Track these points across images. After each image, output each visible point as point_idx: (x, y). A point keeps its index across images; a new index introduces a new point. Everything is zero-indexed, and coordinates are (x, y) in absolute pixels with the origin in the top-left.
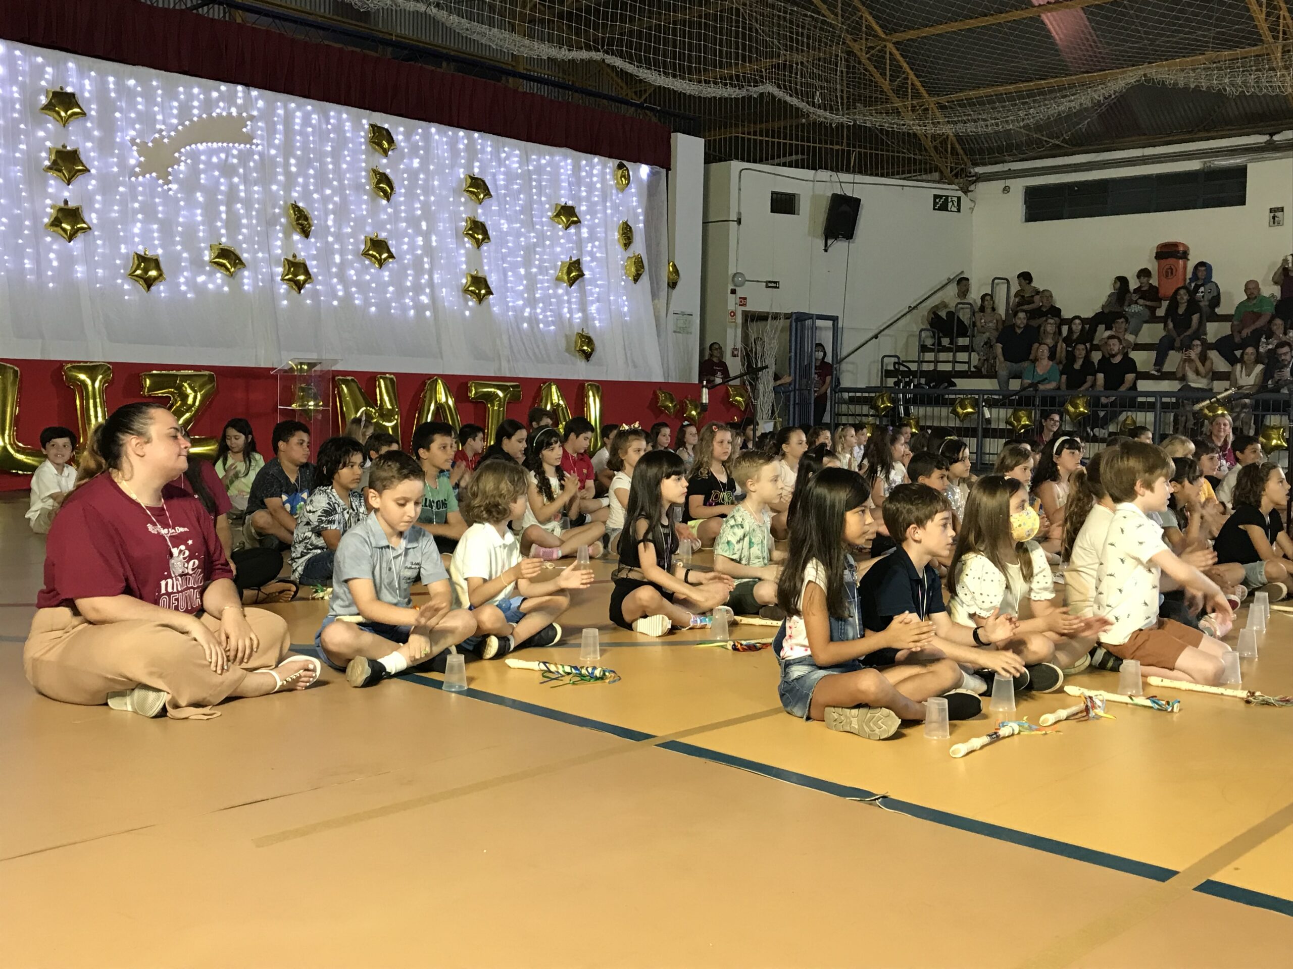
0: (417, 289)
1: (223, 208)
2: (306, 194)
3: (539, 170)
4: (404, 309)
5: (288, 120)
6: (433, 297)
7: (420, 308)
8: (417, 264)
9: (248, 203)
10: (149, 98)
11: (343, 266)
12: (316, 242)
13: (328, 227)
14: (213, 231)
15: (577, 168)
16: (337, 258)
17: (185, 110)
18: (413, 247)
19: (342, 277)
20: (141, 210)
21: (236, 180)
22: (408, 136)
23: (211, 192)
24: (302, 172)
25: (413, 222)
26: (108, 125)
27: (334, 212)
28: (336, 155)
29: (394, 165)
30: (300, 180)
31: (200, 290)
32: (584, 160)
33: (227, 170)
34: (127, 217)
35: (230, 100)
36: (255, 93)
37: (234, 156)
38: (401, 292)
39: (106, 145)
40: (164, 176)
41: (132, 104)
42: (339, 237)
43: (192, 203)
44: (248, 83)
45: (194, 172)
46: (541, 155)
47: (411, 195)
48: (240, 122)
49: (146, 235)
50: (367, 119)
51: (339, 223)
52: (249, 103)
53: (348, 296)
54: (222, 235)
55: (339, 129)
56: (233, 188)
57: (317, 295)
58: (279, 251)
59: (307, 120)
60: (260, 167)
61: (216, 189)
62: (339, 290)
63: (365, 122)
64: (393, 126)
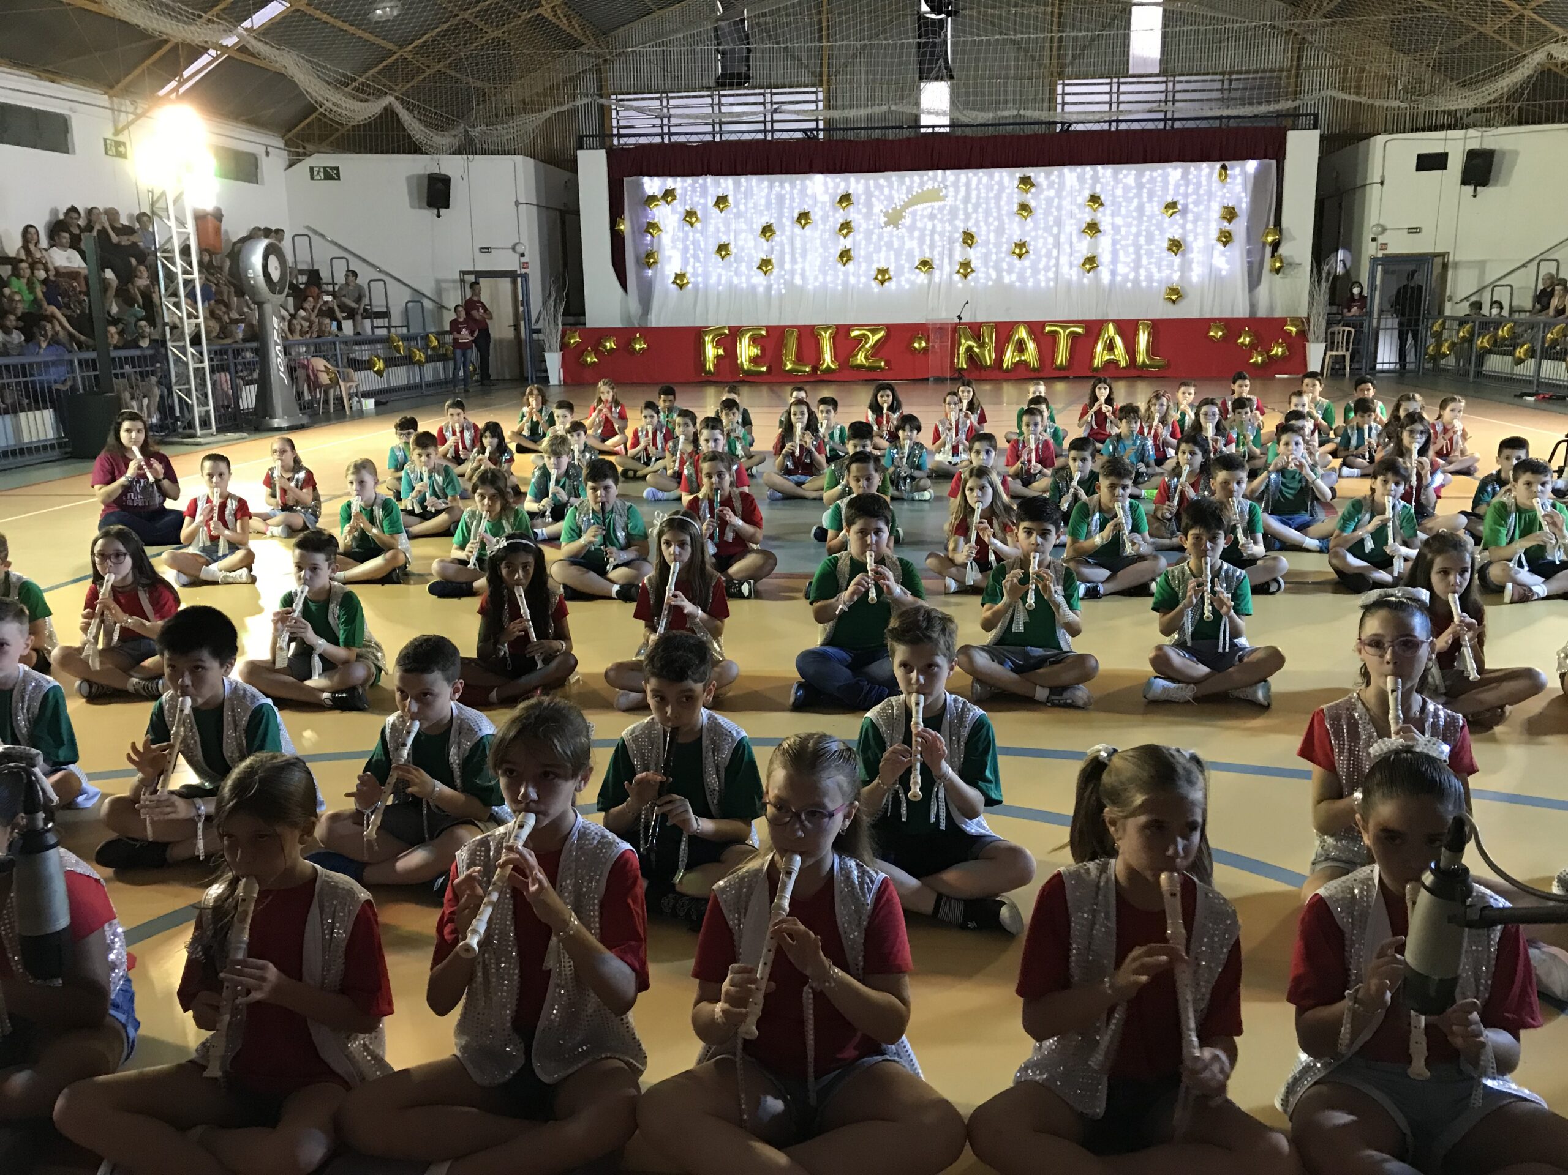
0: (1047, 269)
1: (928, 238)
2: (977, 222)
3: (1152, 180)
4: (1037, 282)
5: (968, 185)
6: (1057, 273)
7: (1048, 280)
8: (1049, 255)
9: (942, 234)
10: (891, 186)
11: (998, 263)
12: (981, 249)
13: (990, 240)
14: (922, 251)
15: (1185, 175)
16: (994, 257)
17: (909, 190)
18: (1045, 243)
19: (996, 267)
20: (885, 245)
21: (936, 222)
22: (1047, 177)
23: (922, 231)
24: (975, 211)
25: (1047, 229)
26: (869, 205)
27: (994, 231)
28: (998, 198)
29: (1035, 197)
30: (974, 216)
31: (912, 283)
32: (1192, 167)
33: (932, 217)
34: (878, 250)
35: (934, 179)
36: (948, 172)
37: (935, 209)
38: (1035, 272)
39: (868, 216)
40: (896, 226)
41: (882, 193)
42: (996, 245)
43: (911, 238)
44: (944, 168)
45: (914, 221)
46: (1152, 170)
47: (1047, 213)
48: (939, 190)
49: (887, 259)
50: (1019, 172)
51: (998, 237)
52: (944, 179)
53: (1000, 279)
54: (925, 253)
55: (1000, 183)
56: (934, 226)
57: (977, 280)
58: (958, 257)
59: (979, 182)
60: (950, 213)
61: (925, 229)
62: (994, 275)
63: (1018, 175)
64: (1038, 174)
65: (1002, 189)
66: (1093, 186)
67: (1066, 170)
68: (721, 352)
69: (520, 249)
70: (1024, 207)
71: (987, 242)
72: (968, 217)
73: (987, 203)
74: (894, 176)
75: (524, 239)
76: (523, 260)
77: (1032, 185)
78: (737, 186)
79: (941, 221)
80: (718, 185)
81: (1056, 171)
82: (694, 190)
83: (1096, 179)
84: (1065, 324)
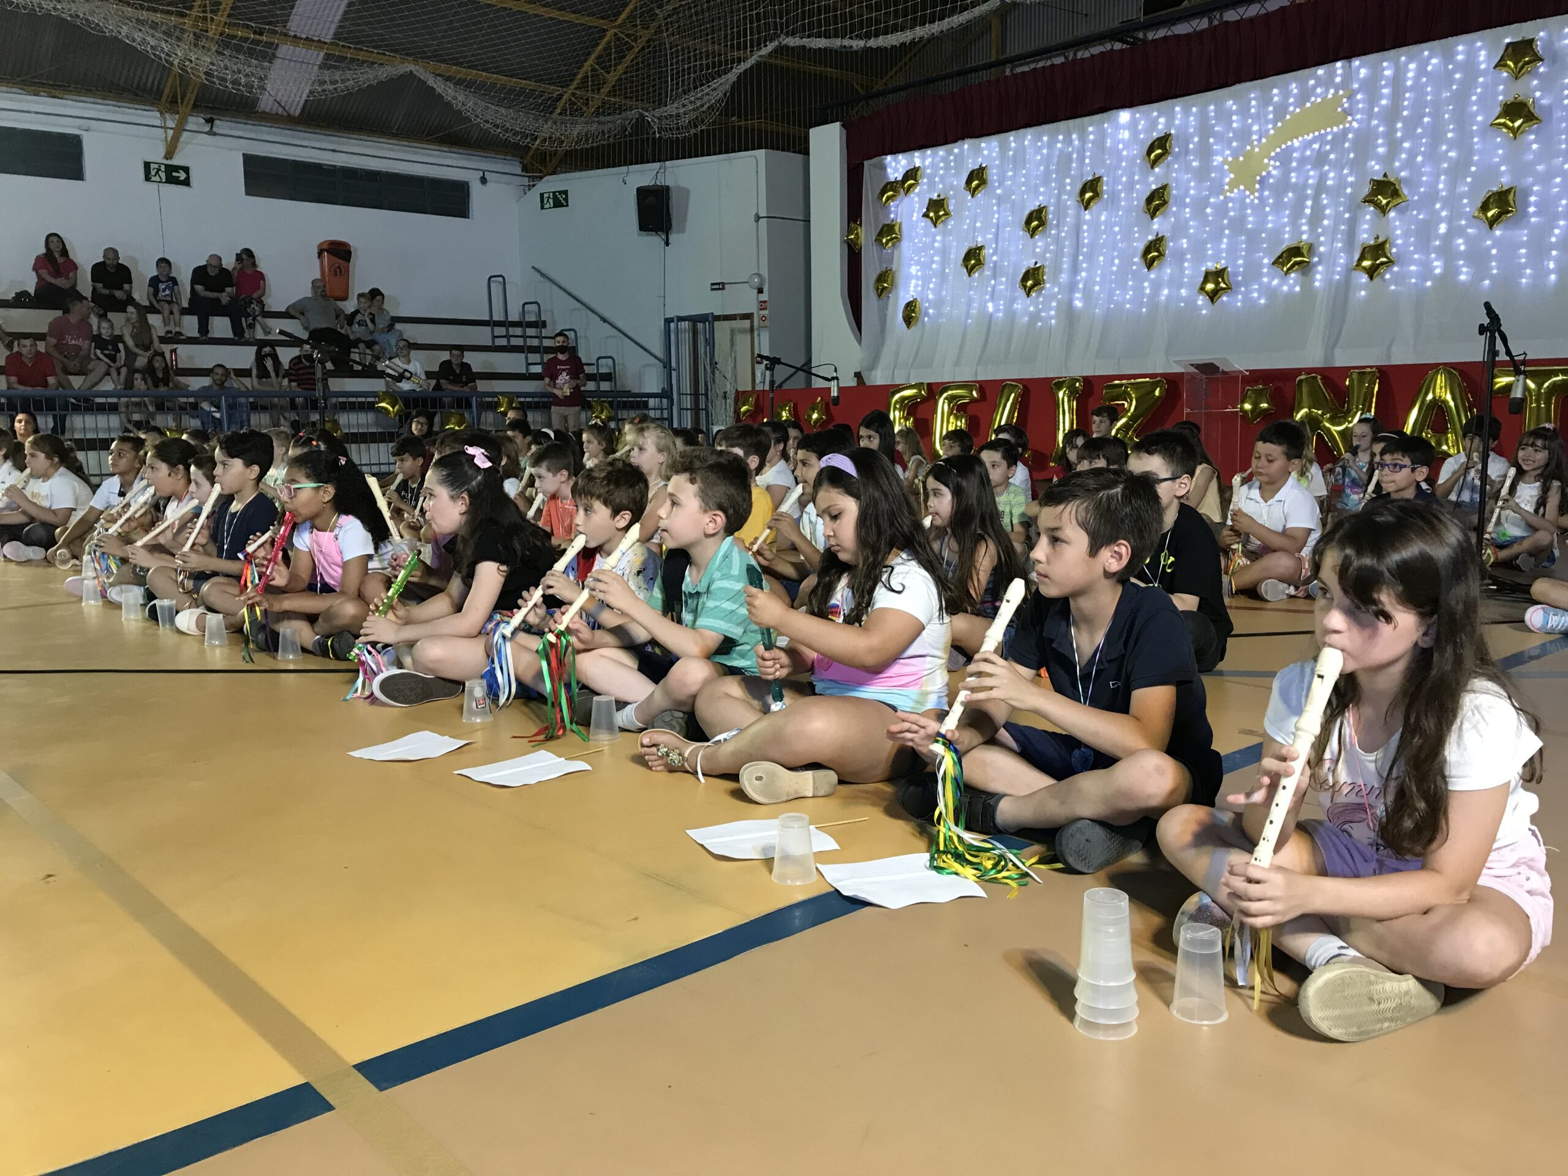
1: (1309, 203)
2: (1409, 157)
4: (1542, 274)
9: (1336, 192)
10: (1244, 112)
11: (1448, 238)
12: (1418, 214)
13: (1438, 192)
14: (1294, 228)
16: (1443, 228)
17: (1280, 111)
19: (1447, 252)
20: (1229, 227)
21: (1326, 168)
23: (1299, 189)
24: (1409, 134)
26: (1205, 153)
27: (1446, 172)
28: (1461, 99)
29: (1546, 81)
30: (1406, 145)
31: (1271, 294)
36: (1357, 63)
37: (1328, 143)
39: (1202, 173)
40: (1252, 186)
41: (1229, 126)
42: (1452, 201)
43: (1281, 206)
44: (1350, 55)
48: (1337, 102)
49: (1232, 250)
51: (1452, 184)
53: (1451, 271)
54: (1303, 233)
56: (1323, 178)
57: (1399, 279)
58: (1365, 236)
59: (1422, 69)
60: (1357, 145)
61: (1306, 186)
62: (1438, 267)
63: (1502, 42)
65: (1470, 76)
69: (757, 282)
70: (1515, 109)
71: (1432, 196)
72: (1394, 147)
73: (1436, 115)
75: (764, 269)
76: (764, 297)
79: (1338, 166)
80: (978, 151)
82: (947, 168)
84: (1541, 367)
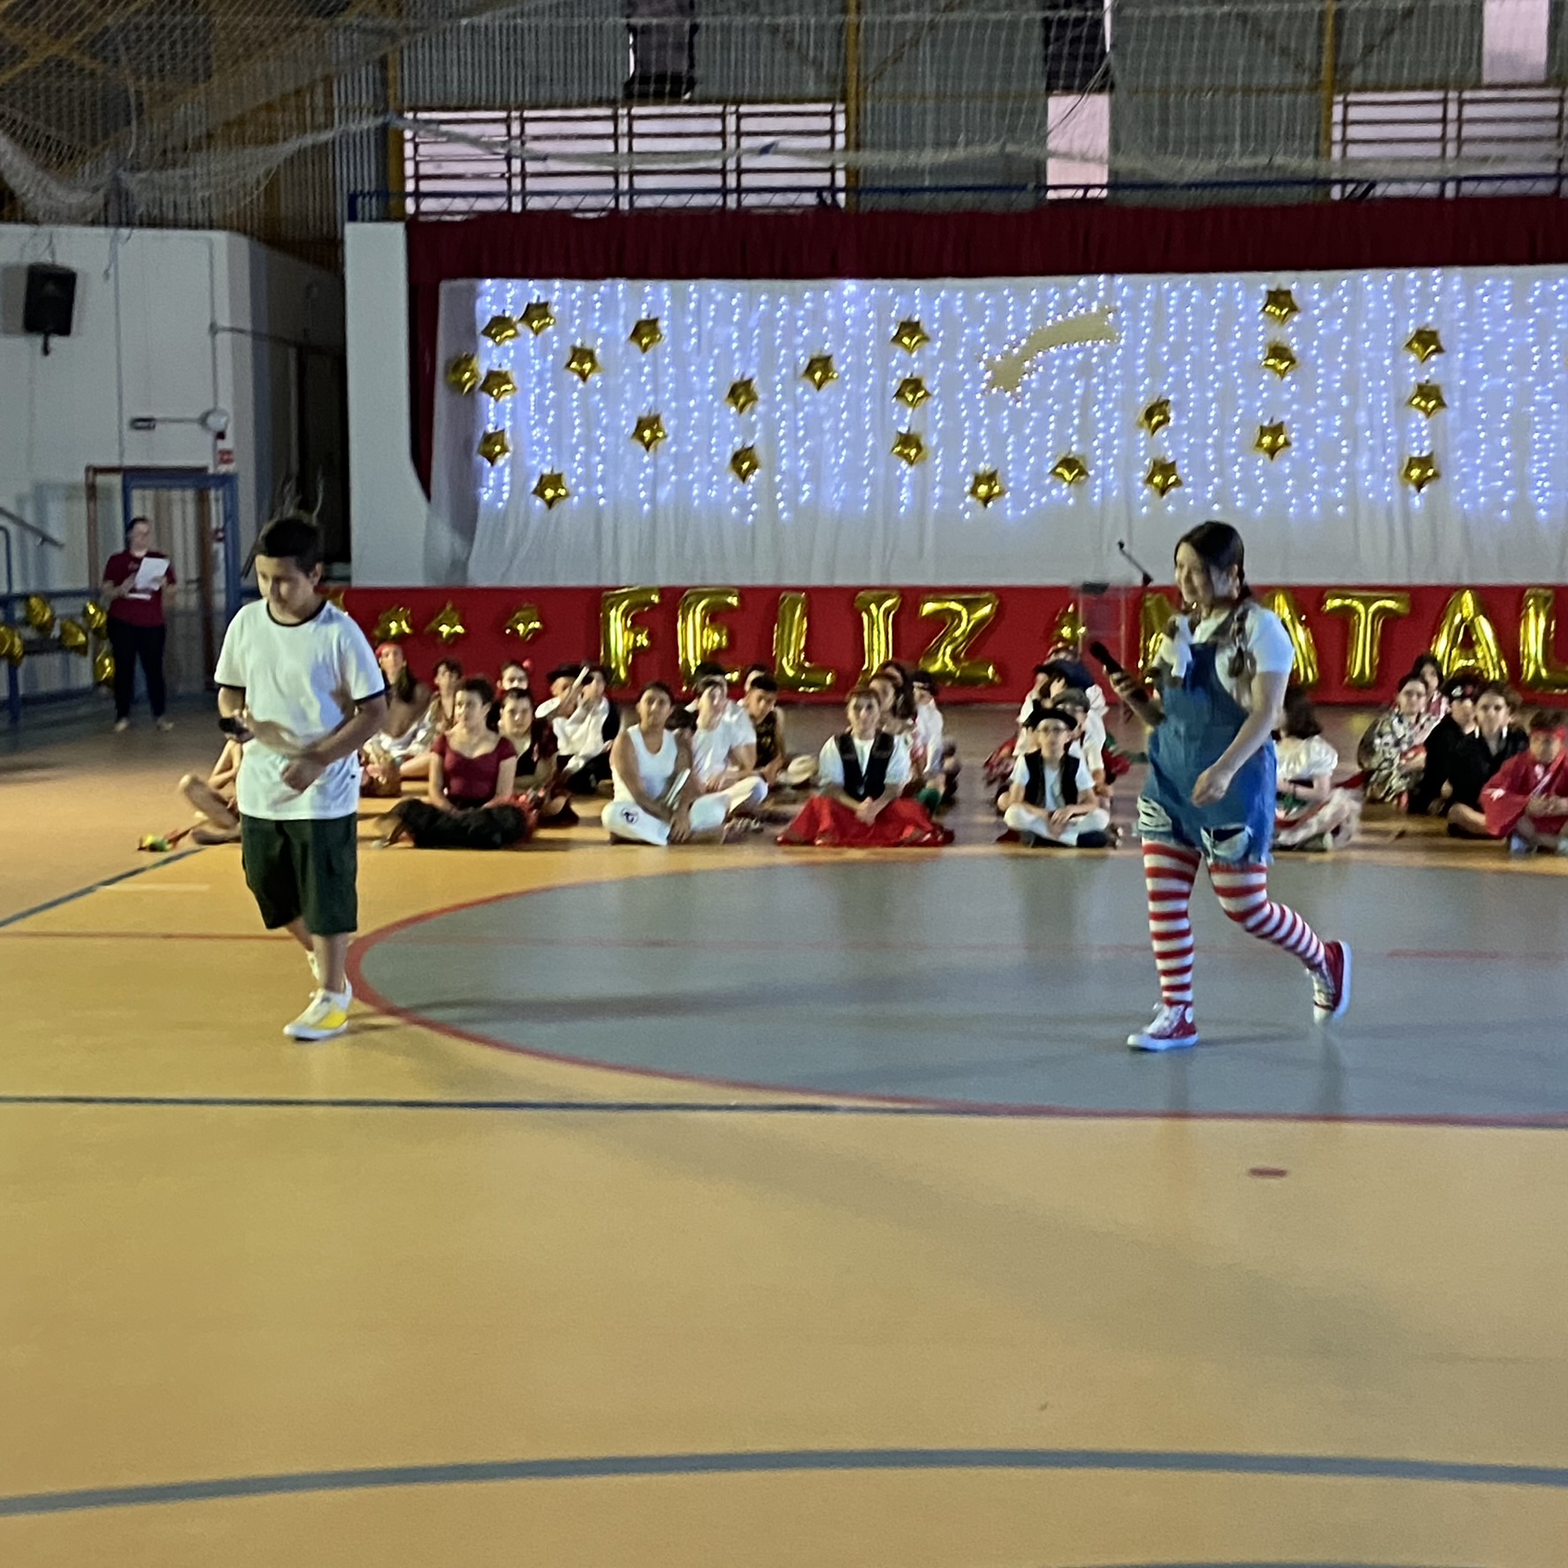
0: (1329, 480)
1: (1076, 413)
2: (1176, 381)
4: (1308, 507)
5: (1160, 303)
6: (1351, 489)
7: (1328, 504)
10: (1001, 310)
11: (1223, 465)
14: (1063, 439)
17: (1039, 312)
21: (1094, 381)
22: (1326, 290)
24: (1175, 360)
25: (1329, 397)
28: (1223, 335)
29: (1302, 331)
30: (1173, 369)
33: (1085, 370)
35: (1090, 293)
36: (1119, 279)
37: (1094, 355)
38: (1303, 485)
44: (1112, 269)
45: (1046, 379)
47: (1327, 365)
50: (1266, 281)
52: (1112, 292)
54: (1072, 444)
55: (1228, 302)
59: (1185, 299)
63: (1264, 287)
64: (1304, 285)
65: (1229, 316)
66: (1422, 311)
67: (1366, 277)
68: (643, 640)
69: (216, 422)
70: (1278, 352)
72: (1160, 371)
73: (1200, 345)
74: (1005, 287)
75: (226, 404)
76: (222, 445)
77: (1293, 309)
78: (680, 300)
79: (1105, 379)
80: (642, 297)
81: (1344, 279)
82: (587, 310)
83: (1425, 297)
84: (1370, 592)
